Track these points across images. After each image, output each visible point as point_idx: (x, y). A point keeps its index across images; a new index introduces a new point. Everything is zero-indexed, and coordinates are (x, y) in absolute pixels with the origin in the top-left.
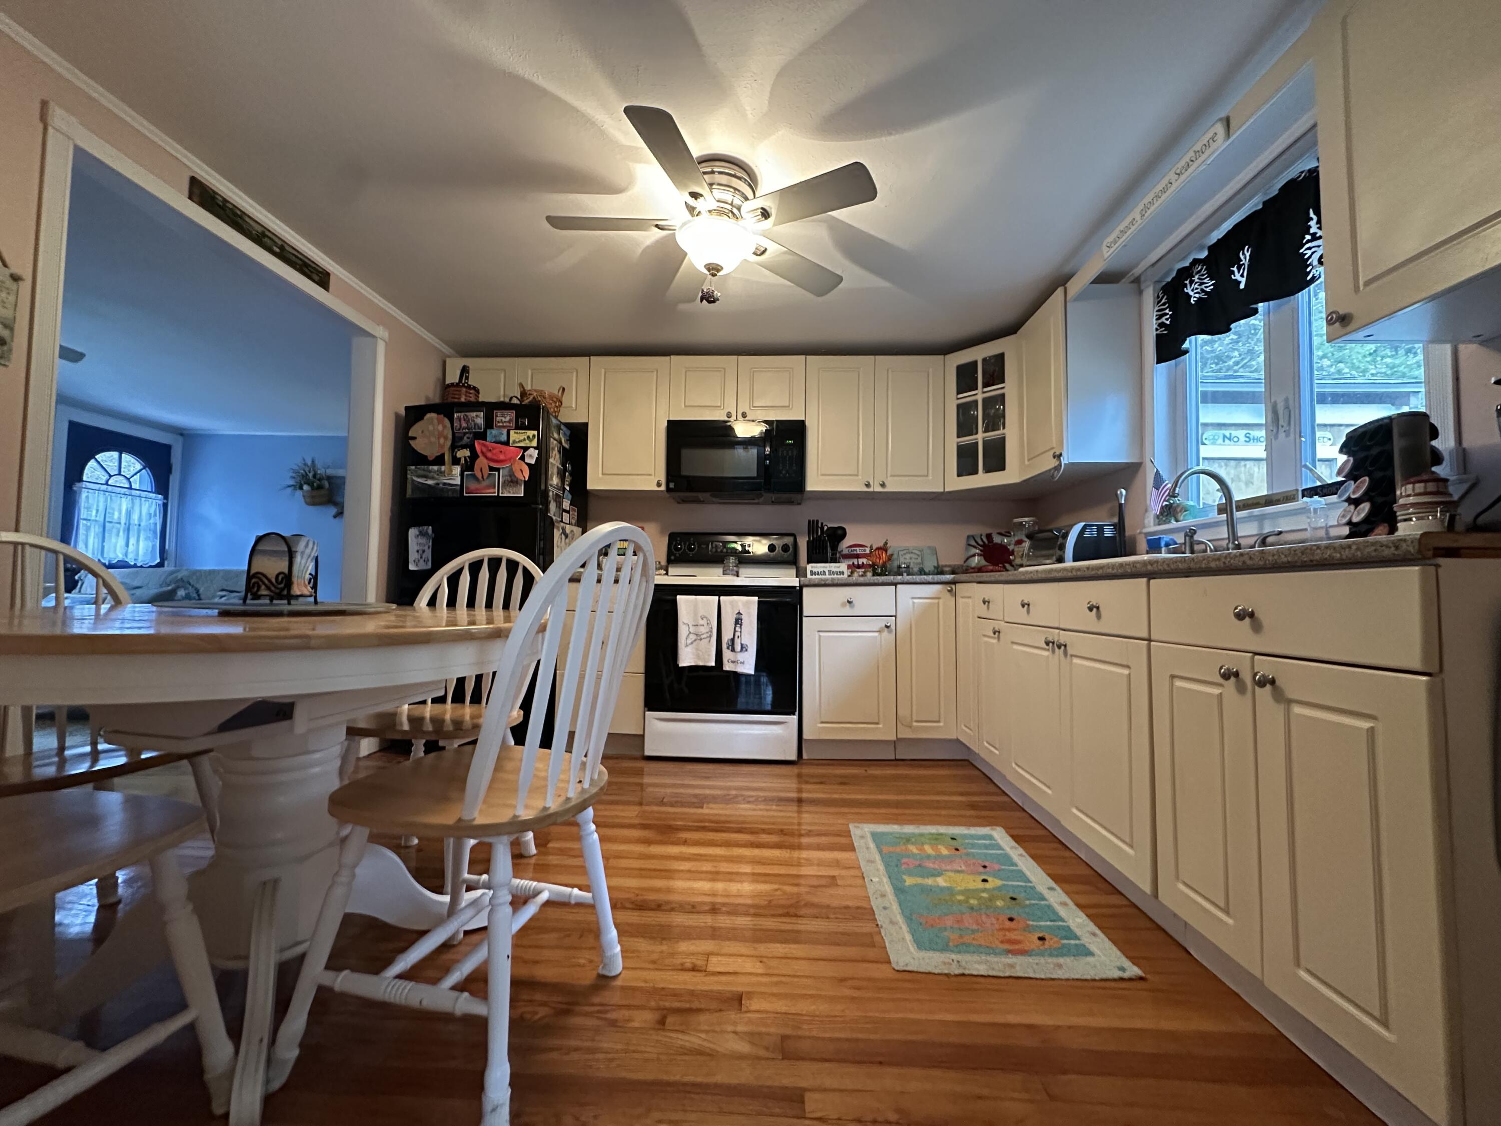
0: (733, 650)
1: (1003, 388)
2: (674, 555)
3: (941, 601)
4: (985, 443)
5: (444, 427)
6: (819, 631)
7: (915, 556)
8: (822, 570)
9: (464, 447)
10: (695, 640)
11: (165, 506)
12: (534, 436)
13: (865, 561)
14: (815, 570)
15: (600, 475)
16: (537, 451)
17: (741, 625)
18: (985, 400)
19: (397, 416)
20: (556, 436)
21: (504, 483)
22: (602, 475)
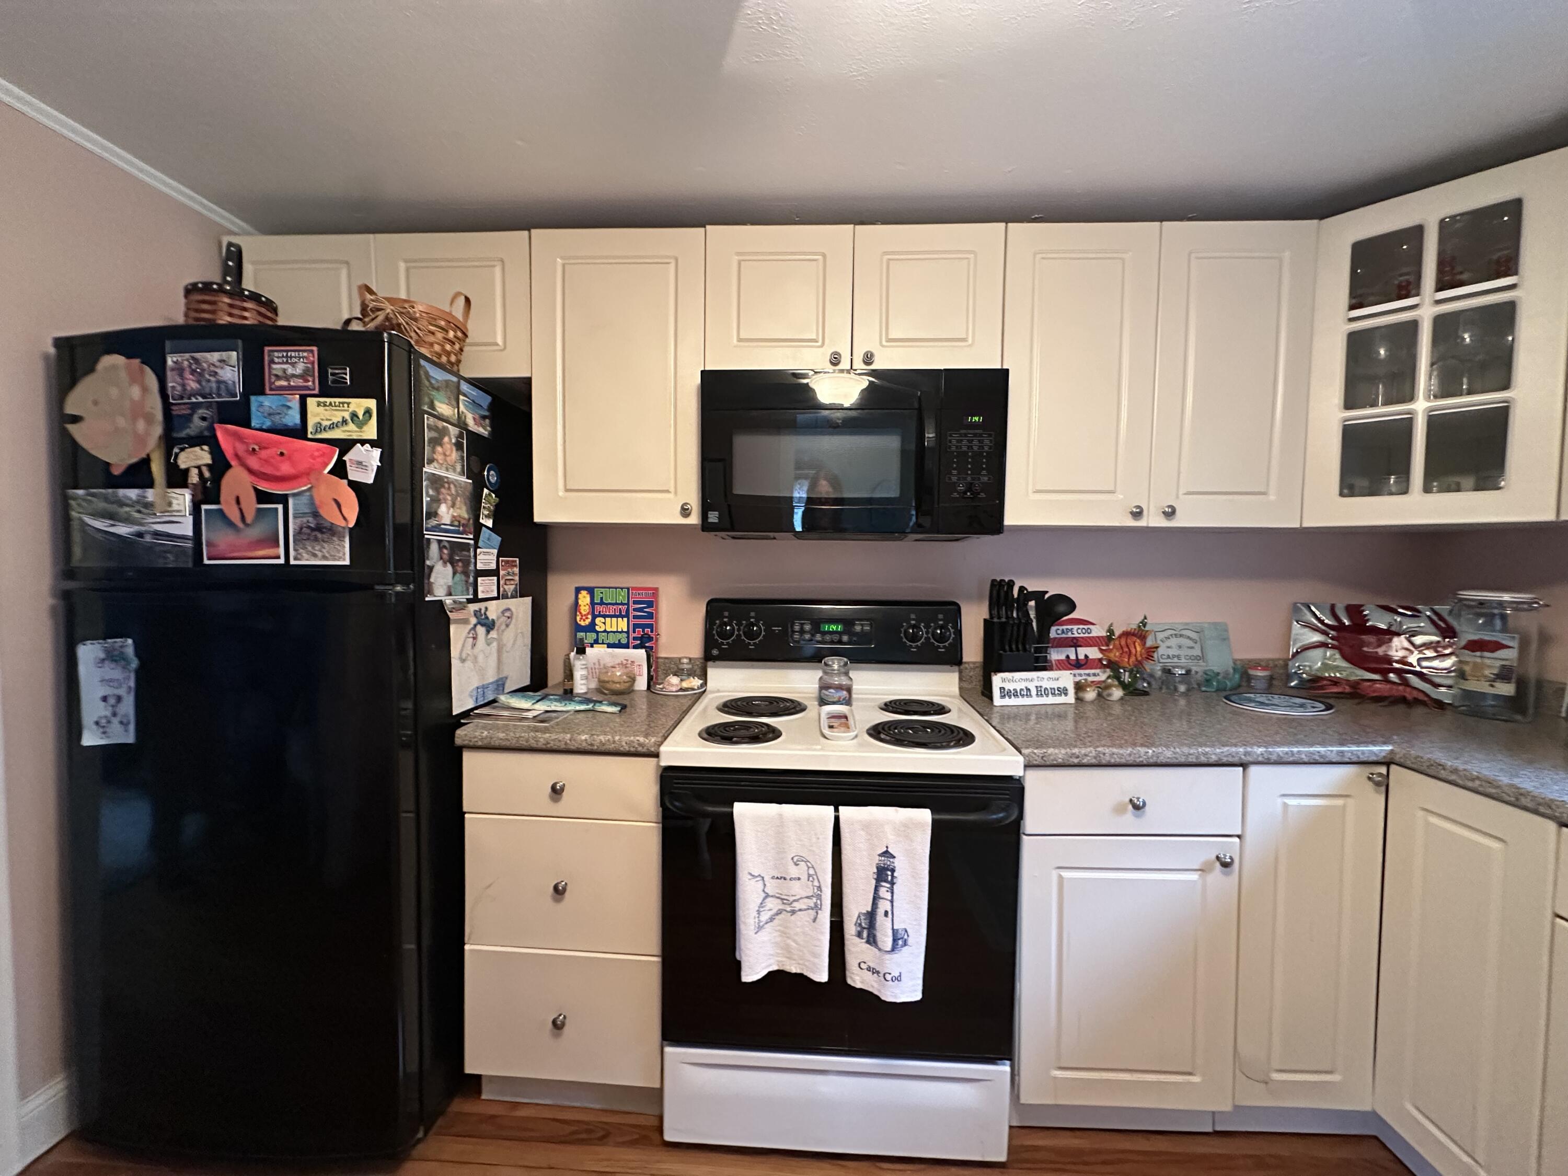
0: (872, 940)
1: (1513, 287)
2: (718, 646)
3: (1350, 801)
4: (1435, 423)
5: (145, 390)
6: (1059, 867)
7: (1191, 643)
8: (1022, 685)
9: (195, 441)
10: (779, 912)
12: (368, 412)
13: (1093, 653)
14: (1009, 686)
15: (561, 493)
16: (377, 453)
17: (892, 883)
18: (1440, 322)
21: (299, 532)
22: (567, 490)
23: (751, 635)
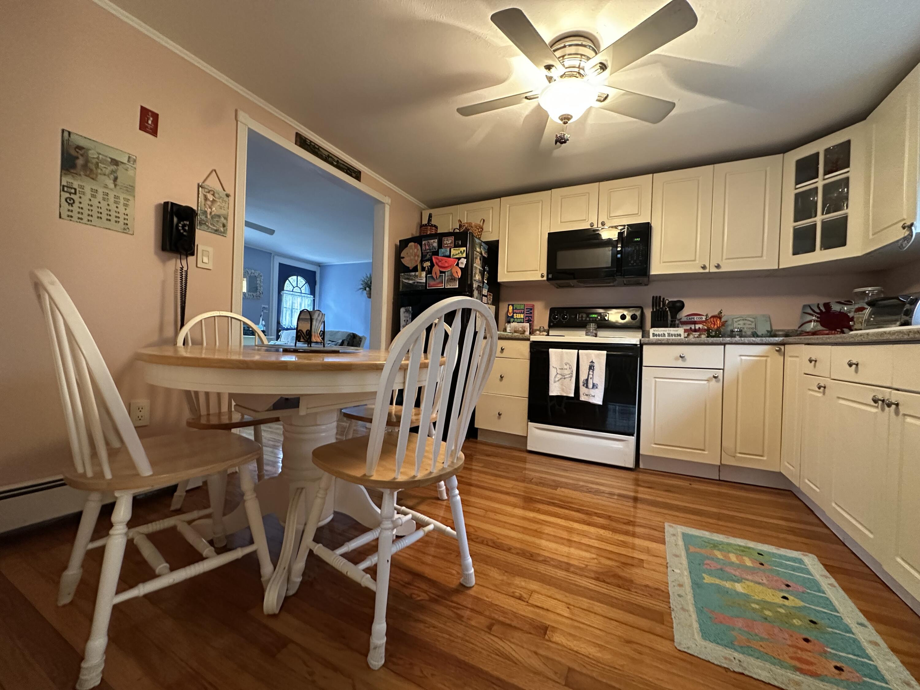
0: (587, 387)
1: (848, 172)
2: (553, 322)
3: (769, 359)
4: (823, 223)
5: (418, 250)
6: (655, 378)
7: (750, 323)
8: (662, 333)
9: (427, 261)
10: (561, 379)
11: (314, 300)
12: (464, 251)
13: (701, 326)
14: (656, 333)
15: (506, 272)
16: (465, 260)
17: (593, 370)
19: (396, 245)
20: (478, 250)
21: (447, 280)
22: (507, 272)
23: (564, 318)
